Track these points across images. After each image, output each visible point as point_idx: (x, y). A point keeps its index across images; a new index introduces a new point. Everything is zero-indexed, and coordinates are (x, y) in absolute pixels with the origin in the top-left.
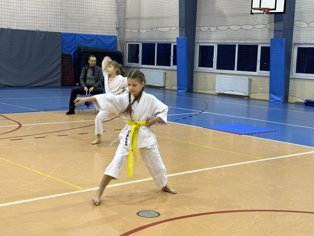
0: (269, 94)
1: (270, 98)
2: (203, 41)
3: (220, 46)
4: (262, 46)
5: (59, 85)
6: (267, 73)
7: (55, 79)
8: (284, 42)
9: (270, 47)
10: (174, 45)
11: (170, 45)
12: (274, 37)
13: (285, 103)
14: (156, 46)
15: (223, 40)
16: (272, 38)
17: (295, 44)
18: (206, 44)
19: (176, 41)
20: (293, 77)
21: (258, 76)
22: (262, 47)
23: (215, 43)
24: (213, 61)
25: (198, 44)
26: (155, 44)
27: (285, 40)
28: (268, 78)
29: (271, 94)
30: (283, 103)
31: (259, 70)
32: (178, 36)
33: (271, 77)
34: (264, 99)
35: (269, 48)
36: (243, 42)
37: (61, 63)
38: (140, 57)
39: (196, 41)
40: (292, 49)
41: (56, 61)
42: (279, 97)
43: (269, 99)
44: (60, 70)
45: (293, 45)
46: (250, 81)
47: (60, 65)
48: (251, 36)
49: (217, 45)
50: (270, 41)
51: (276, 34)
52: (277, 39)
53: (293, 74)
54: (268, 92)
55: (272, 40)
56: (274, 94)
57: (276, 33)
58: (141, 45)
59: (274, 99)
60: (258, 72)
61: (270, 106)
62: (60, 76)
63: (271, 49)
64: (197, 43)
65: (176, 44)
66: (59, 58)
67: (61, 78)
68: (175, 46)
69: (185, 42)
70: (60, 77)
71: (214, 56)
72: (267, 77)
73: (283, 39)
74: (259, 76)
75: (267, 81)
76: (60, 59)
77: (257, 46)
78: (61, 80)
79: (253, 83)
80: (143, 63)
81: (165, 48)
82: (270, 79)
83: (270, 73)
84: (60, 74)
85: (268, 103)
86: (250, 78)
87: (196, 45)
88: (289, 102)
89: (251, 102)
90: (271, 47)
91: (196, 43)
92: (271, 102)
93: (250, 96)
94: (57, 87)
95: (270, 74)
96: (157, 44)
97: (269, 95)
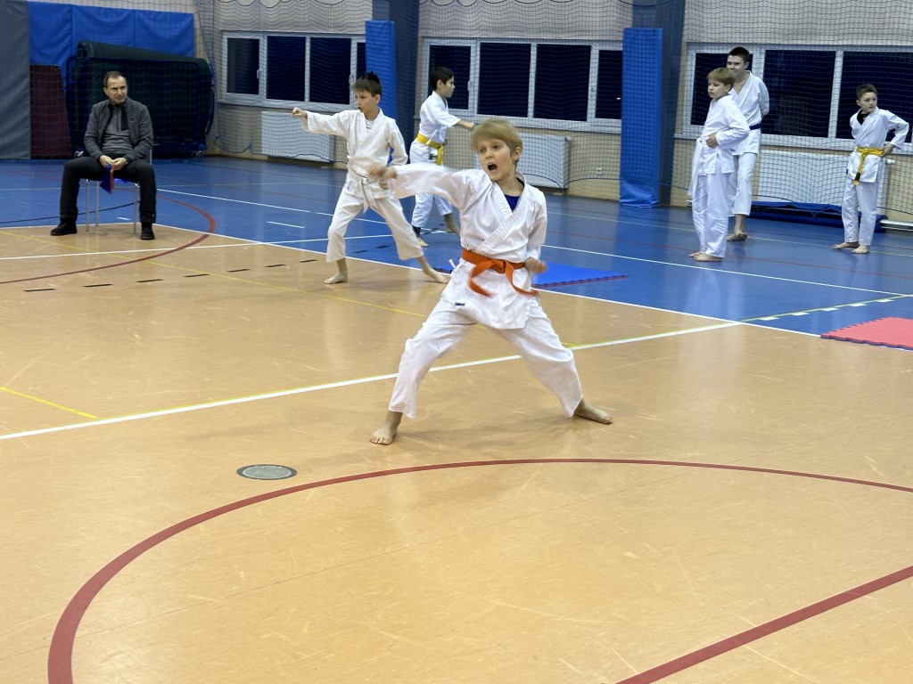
0: (619, 182)
1: (621, 194)
2: (440, 34)
3: (486, 49)
4: (601, 48)
5: (26, 156)
6: (614, 125)
7: (14, 136)
8: (660, 38)
9: (621, 52)
10: (359, 44)
11: (347, 42)
12: (633, 25)
13: (662, 207)
14: (308, 45)
15: (495, 30)
16: (628, 27)
17: (689, 44)
18: (449, 41)
19: (364, 32)
20: (684, 136)
21: (590, 132)
22: (601, 51)
23: (473, 39)
24: (469, 89)
25: (426, 40)
26: (303, 40)
27: (661, 33)
28: (617, 138)
29: (624, 181)
30: (655, 207)
31: (594, 116)
32: (369, 17)
33: (625, 135)
34: (606, 198)
35: (618, 54)
36: (549, 37)
37: (28, 91)
38: (261, 77)
39: (421, 33)
40: (683, 58)
41: (15, 84)
42: (647, 191)
43: (619, 196)
44: (27, 112)
45: (684, 48)
46: (570, 146)
47: (26, 95)
48: (570, 20)
49: (479, 44)
50: (621, 34)
51: (637, 16)
52: (640, 29)
53: (684, 127)
54: (618, 177)
55: (626, 32)
56: (632, 181)
57: (639, 14)
58: (266, 41)
59: (633, 197)
60: (592, 122)
61: (621, 215)
62: (28, 130)
63: (624, 58)
64: (423, 37)
65: (364, 41)
66: (23, 77)
67: (29, 136)
68: (361, 47)
69: (390, 33)
70: (26, 130)
71: (472, 77)
72: (615, 134)
73: (657, 29)
74: (594, 133)
75: (615, 145)
76: (27, 81)
77: (589, 48)
78: (29, 141)
79: (578, 154)
80: (271, 95)
81: (332, 51)
82: (622, 141)
83: (623, 124)
84: (28, 122)
85: (615, 209)
86: (569, 138)
87: (420, 44)
88: (671, 204)
89: (573, 204)
90: (624, 53)
91: (420, 39)
92: (626, 204)
93: (570, 189)
94: (18, 161)
95: (622, 128)
96: (312, 39)
97: (619, 187)
